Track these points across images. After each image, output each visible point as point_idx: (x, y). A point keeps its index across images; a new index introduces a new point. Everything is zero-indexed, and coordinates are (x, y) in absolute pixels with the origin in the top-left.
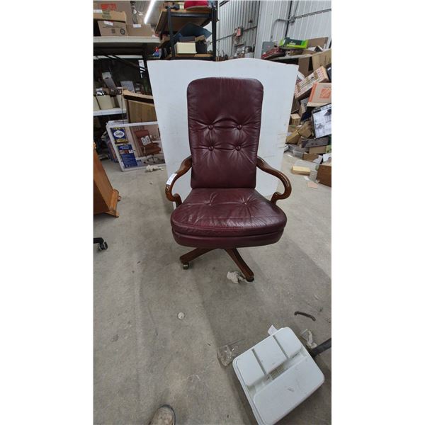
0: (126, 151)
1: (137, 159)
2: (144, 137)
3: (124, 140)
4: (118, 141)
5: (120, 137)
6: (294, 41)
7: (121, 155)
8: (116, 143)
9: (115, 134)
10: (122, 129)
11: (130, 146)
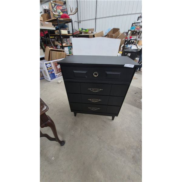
0: (52, 72)
1: (56, 75)
3: (51, 68)
4: (48, 69)
5: (49, 66)
6: (84, 29)
7: (49, 74)
10: (50, 63)
11: (53, 70)
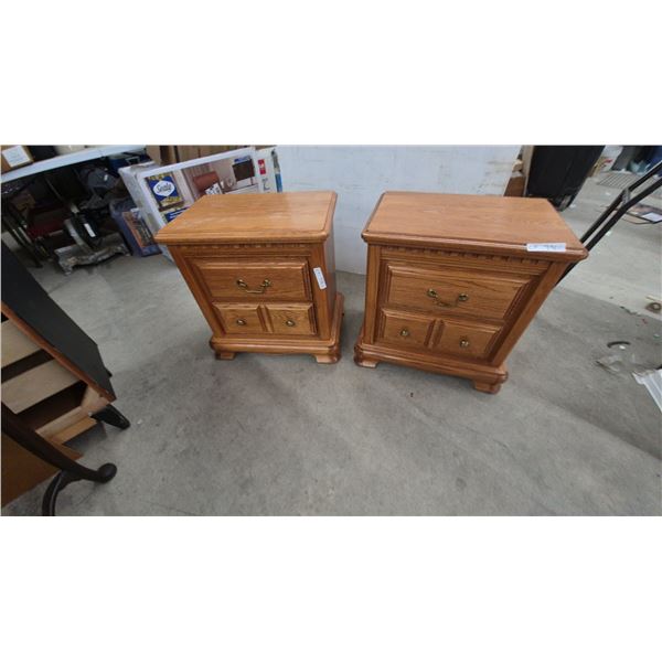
2: (210, 186)
3: (175, 200)
4: (164, 205)
5: (167, 194)
8: (161, 209)
9: (156, 189)
10: (168, 178)
